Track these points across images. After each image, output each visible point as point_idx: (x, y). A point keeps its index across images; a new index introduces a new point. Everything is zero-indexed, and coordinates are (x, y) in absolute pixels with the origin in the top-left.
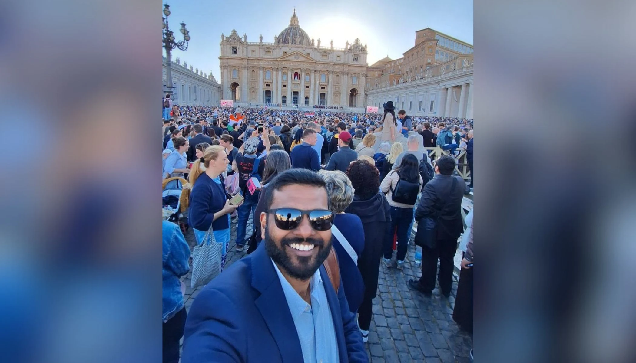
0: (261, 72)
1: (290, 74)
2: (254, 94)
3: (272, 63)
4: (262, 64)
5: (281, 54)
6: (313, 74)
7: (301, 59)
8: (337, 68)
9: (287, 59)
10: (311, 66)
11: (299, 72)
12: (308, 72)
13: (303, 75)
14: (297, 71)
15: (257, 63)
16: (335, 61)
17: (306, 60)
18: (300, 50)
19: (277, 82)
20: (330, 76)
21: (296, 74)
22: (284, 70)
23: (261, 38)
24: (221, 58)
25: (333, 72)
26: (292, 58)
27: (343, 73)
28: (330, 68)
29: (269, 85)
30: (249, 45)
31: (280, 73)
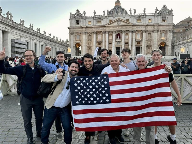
0: (95, 35)
1: (114, 35)
2: (90, 50)
3: (101, 29)
4: (95, 30)
5: (108, 22)
6: (130, 34)
7: (122, 24)
8: (149, 28)
9: (112, 25)
10: (130, 28)
11: (120, 33)
12: (127, 32)
13: (123, 35)
14: (119, 33)
15: (92, 29)
16: (147, 23)
17: (126, 24)
18: (122, 18)
19: (105, 41)
20: (144, 34)
21: (119, 35)
22: (110, 33)
23: (95, 13)
24: (69, 28)
25: (146, 31)
26: (116, 24)
27: (154, 31)
28: (144, 28)
29: (100, 44)
30: (87, 18)
31: (107, 35)
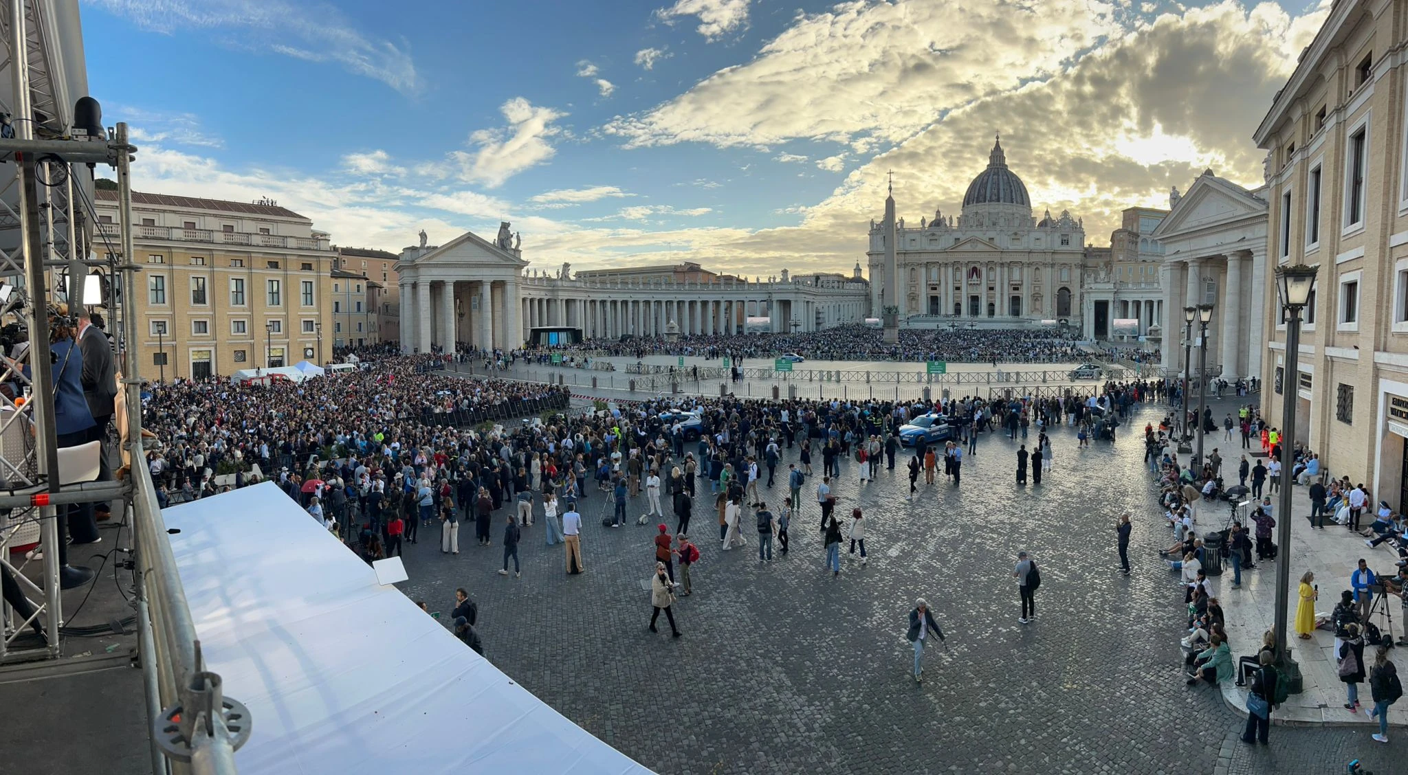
0: (923, 270)
1: (964, 270)
2: (914, 302)
3: (938, 256)
4: (925, 259)
5: (952, 242)
6: (998, 269)
7: (980, 247)
8: (1035, 258)
9: (959, 249)
10: (996, 258)
11: (978, 266)
12: (990, 265)
13: (984, 271)
14: (976, 265)
15: (917, 256)
16: (1032, 247)
17: (988, 249)
18: (979, 235)
19: (947, 283)
20: (1025, 270)
21: (975, 269)
22: (956, 266)
24: (869, 254)
25: (1029, 265)
26: (968, 247)
27: (1045, 265)
28: (1025, 259)
29: (935, 289)
30: (907, 232)
31: (950, 270)
